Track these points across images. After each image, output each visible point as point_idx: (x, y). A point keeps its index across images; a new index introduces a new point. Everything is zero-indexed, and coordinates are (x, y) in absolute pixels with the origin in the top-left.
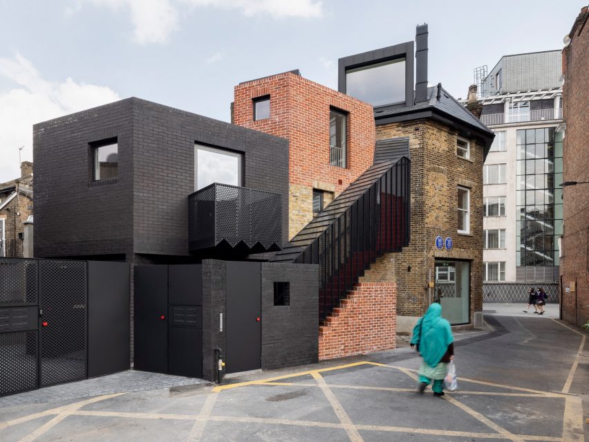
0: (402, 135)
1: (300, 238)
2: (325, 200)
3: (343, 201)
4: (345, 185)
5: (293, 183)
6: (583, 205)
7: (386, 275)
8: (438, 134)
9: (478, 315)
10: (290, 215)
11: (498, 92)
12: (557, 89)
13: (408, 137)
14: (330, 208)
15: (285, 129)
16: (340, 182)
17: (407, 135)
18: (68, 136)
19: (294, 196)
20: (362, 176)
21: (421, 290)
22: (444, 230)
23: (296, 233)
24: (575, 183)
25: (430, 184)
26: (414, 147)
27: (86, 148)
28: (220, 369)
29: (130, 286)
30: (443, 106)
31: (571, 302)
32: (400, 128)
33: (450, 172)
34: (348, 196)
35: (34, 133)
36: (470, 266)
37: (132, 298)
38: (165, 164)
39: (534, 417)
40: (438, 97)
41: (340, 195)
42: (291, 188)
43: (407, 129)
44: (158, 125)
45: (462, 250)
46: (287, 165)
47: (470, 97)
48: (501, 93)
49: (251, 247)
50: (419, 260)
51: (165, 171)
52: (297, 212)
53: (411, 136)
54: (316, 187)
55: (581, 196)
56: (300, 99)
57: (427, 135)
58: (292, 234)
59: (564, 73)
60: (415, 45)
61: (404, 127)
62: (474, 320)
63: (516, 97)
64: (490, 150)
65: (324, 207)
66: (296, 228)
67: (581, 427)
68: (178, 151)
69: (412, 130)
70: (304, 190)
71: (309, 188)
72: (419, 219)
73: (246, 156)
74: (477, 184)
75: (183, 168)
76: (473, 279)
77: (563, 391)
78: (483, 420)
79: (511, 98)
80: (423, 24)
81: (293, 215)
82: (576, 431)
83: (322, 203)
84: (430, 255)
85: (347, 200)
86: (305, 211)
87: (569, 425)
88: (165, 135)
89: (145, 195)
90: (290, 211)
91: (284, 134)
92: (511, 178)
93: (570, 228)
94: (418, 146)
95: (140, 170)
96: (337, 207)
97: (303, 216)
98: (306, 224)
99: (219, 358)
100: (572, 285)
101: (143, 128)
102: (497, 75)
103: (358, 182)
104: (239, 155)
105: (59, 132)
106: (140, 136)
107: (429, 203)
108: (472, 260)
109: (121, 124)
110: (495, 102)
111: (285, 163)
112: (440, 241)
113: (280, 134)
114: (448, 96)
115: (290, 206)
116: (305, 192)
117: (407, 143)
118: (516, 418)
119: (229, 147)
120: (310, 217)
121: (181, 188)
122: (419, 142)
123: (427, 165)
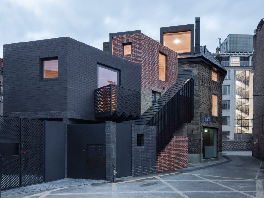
0: (190, 68)
1: (146, 114)
2: (157, 97)
3: (165, 98)
4: (166, 90)
5: (143, 87)
6: (261, 105)
7: (183, 134)
8: (205, 69)
9: (220, 154)
10: (142, 103)
11: (227, 51)
12: (251, 52)
13: (192, 69)
14: (159, 101)
15: (139, 60)
16: (164, 88)
17: (191, 68)
18: (27, 53)
19: (143, 94)
20: (173, 86)
21: (197, 141)
22: (207, 113)
23: (144, 112)
24: (258, 95)
25: (201, 92)
26: (195, 74)
27: (39, 61)
28: (115, 175)
29: (65, 134)
30: (207, 56)
31: (256, 148)
32: (189, 65)
33: (209, 87)
34: (167, 95)
35: (4, 50)
36: (217, 131)
37: (66, 141)
38: (83, 73)
39: (246, 186)
40: (204, 52)
41: (164, 95)
42: (142, 89)
43: (191, 65)
44: (80, 53)
45: (214, 123)
46: (140, 78)
47: (217, 53)
48: (228, 52)
49: (127, 117)
50: (197, 127)
51: (83, 76)
52: (144, 102)
53: (193, 69)
54: (153, 90)
55: (260, 101)
56: (146, 46)
57: (200, 69)
58: (142, 112)
59: (254, 46)
60: (195, 26)
61: (190, 64)
62: (219, 156)
63: (234, 55)
64: (225, 79)
65: (157, 100)
66: (144, 109)
67: (262, 188)
68: (89, 66)
69: (194, 66)
70: (148, 91)
71: (150, 90)
72: (197, 108)
73: (122, 72)
74: (220, 94)
75: (92, 75)
76: (218, 137)
77: (255, 179)
78: (228, 188)
79: (232, 54)
80: (198, 17)
81: (143, 103)
82: (261, 189)
83: (155, 98)
84: (201, 125)
85: (167, 97)
86: (148, 101)
87: (258, 188)
88: (83, 58)
89: (73, 88)
90: (141, 101)
91: (139, 63)
92: (232, 92)
93: (256, 115)
94: (196, 74)
95: (71, 75)
96: (162, 100)
97: (147, 103)
98: (149, 107)
99: (114, 170)
100: (257, 140)
101: (72, 53)
102: (226, 43)
103: (171, 89)
104: (118, 71)
105: (21, 51)
106: (70, 57)
107: (201, 101)
108: (218, 128)
109: (60, 50)
110: (225, 56)
111: (139, 77)
112: (205, 119)
113: (137, 62)
114: (208, 52)
115: (141, 98)
116: (148, 92)
117: (191, 72)
118: (240, 187)
119: (114, 67)
120: (150, 104)
121: (91, 86)
122: (197, 72)
123: (200, 83)
